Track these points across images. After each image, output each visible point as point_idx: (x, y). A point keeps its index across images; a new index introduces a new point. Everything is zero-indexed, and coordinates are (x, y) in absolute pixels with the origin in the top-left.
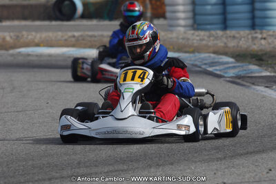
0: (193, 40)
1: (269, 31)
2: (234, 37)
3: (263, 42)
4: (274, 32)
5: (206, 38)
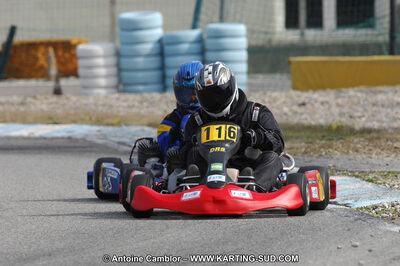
0: (118, 107)
5: (136, 104)
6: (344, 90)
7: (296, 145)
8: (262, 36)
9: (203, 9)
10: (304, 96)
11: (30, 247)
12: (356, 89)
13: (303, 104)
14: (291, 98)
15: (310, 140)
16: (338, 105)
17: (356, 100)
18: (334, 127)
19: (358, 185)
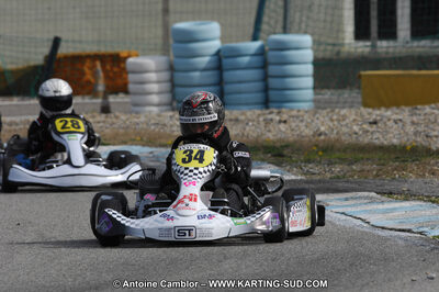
0: (171, 126)
1: (292, 109)
2: (237, 120)
3: (282, 127)
4: (299, 111)
6: (419, 107)
7: (367, 168)
8: (330, 48)
9: (265, 19)
10: (376, 114)
11: (75, 280)
12: (433, 105)
13: (375, 123)
14: (362, 116)
15: (382, 162)
16: (413, 123)
17: (432, 118)
18: (409, 147)
19: (434, 211)
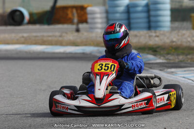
1: (161, 31)
3: (157, 39)
4: (164, 32)
8: (177, 4)
14: (192, 34)
